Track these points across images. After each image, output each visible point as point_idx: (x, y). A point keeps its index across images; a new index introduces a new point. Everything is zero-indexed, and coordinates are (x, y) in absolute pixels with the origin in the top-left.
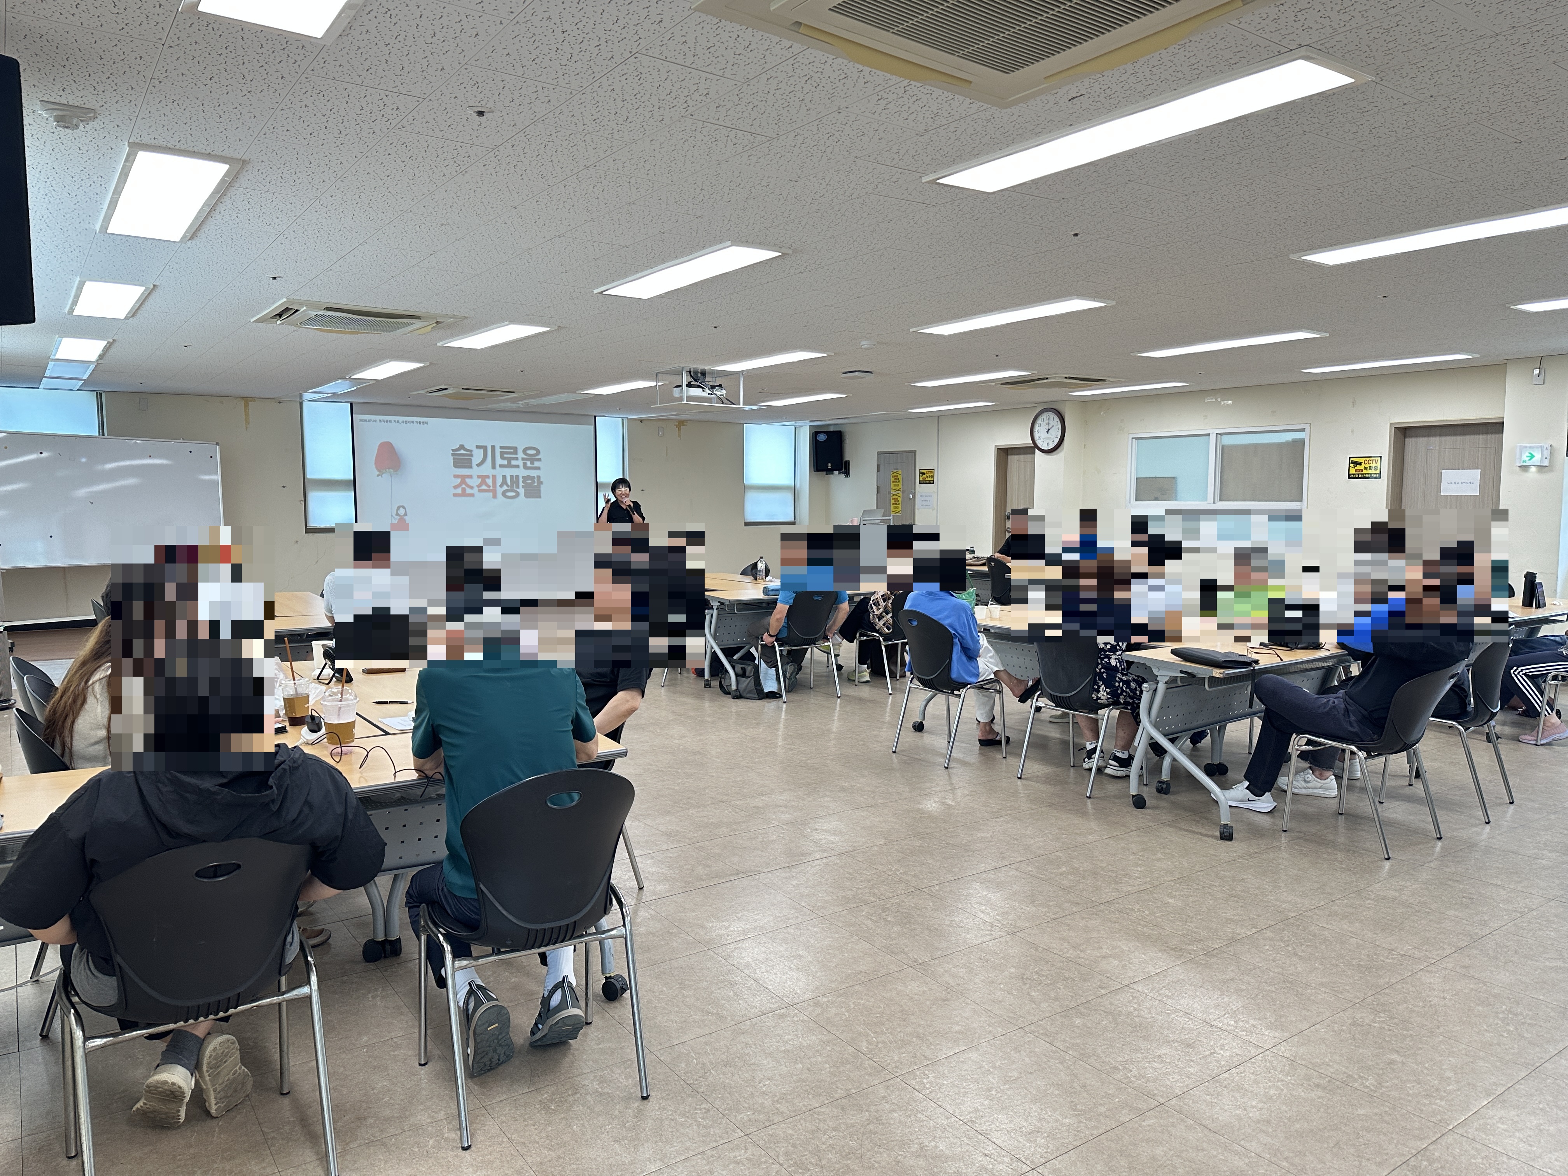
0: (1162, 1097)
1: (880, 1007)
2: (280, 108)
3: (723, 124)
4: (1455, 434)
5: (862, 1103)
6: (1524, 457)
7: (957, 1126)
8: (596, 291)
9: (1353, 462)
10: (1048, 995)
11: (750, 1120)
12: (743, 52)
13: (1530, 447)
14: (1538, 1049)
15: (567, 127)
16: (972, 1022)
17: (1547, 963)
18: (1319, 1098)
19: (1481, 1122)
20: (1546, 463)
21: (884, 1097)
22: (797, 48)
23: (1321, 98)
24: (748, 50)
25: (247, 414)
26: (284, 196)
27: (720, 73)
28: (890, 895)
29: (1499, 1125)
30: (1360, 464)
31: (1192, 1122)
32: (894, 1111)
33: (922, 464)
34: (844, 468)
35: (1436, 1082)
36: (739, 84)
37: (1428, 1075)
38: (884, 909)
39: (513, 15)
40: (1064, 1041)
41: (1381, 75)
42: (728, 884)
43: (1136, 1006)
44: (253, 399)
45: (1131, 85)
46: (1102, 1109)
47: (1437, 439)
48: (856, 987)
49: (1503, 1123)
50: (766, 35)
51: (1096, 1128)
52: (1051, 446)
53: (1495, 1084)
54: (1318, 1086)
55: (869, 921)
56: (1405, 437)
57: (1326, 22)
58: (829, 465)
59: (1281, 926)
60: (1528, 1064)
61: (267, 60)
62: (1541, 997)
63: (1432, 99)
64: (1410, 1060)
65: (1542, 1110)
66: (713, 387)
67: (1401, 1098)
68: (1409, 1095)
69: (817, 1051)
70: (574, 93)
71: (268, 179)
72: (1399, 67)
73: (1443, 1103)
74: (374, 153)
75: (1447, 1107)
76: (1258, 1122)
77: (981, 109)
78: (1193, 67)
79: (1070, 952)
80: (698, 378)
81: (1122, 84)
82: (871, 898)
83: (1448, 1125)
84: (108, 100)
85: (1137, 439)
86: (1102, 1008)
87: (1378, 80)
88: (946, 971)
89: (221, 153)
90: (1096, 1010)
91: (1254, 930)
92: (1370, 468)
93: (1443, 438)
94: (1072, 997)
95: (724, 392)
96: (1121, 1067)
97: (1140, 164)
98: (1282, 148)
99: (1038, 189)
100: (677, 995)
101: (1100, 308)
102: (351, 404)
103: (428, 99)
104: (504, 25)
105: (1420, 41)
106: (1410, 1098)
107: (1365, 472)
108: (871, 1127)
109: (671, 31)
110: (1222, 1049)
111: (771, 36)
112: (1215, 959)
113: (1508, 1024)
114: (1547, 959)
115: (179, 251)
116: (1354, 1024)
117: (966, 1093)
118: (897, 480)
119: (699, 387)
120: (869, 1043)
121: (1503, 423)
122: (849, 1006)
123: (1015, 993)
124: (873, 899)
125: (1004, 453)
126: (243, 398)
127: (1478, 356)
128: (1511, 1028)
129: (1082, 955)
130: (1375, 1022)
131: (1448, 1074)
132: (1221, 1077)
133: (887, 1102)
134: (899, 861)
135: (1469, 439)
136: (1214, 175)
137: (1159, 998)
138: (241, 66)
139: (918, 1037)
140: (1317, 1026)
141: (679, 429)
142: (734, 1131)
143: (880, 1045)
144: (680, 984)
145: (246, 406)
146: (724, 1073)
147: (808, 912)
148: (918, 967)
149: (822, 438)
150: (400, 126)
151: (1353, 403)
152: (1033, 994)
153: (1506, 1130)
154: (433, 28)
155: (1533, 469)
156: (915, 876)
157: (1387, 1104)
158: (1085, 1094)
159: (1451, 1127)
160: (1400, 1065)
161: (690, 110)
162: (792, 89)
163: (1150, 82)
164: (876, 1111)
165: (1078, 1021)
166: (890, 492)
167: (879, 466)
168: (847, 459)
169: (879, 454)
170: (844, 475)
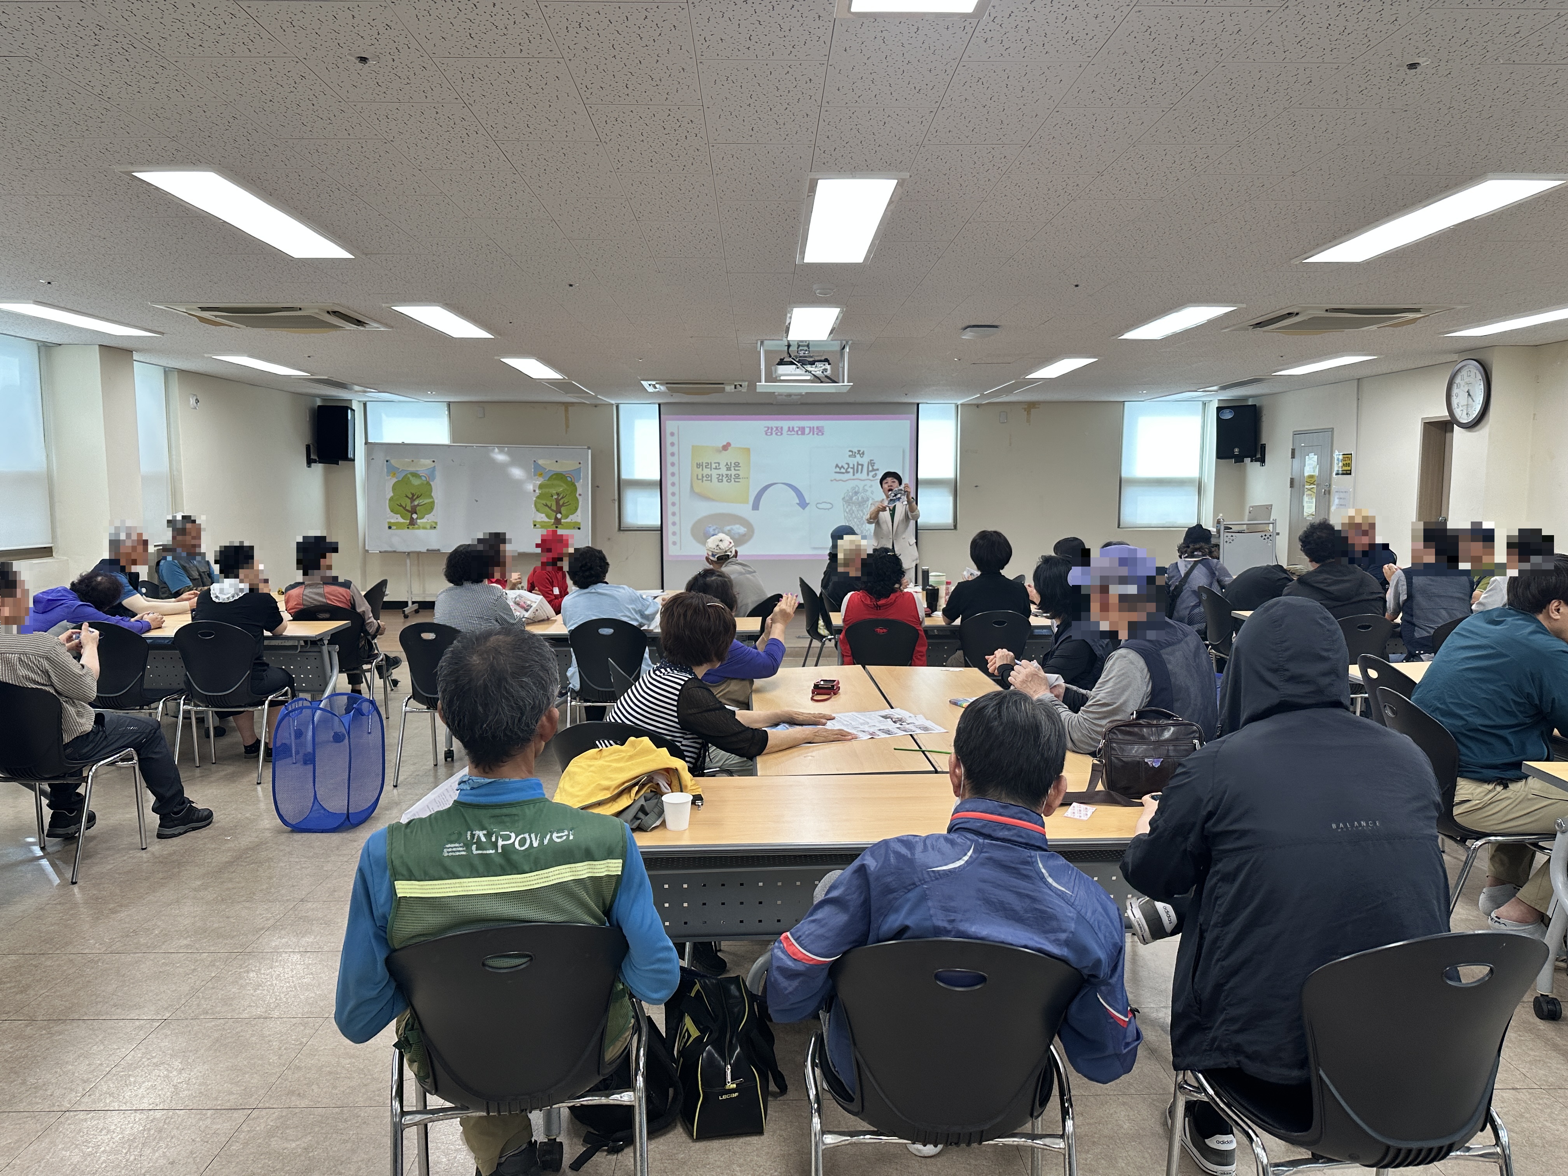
25: (567, 418)
34: (1258, 453)
44: (573, 404)
58: (1237, 450)
66: (812, 362)
80: (796, 353)
95: (827, 368)
102: (659, 405)
125: (1438, 430)
126: (562, 405)
141: (1029, 413)
145: (566, 410)
149: (1227, 415)
166: (1304, 486)
167: (1293, 450)
168: (1263, 442)
169: (1296, 434)
170: (1259, 463)
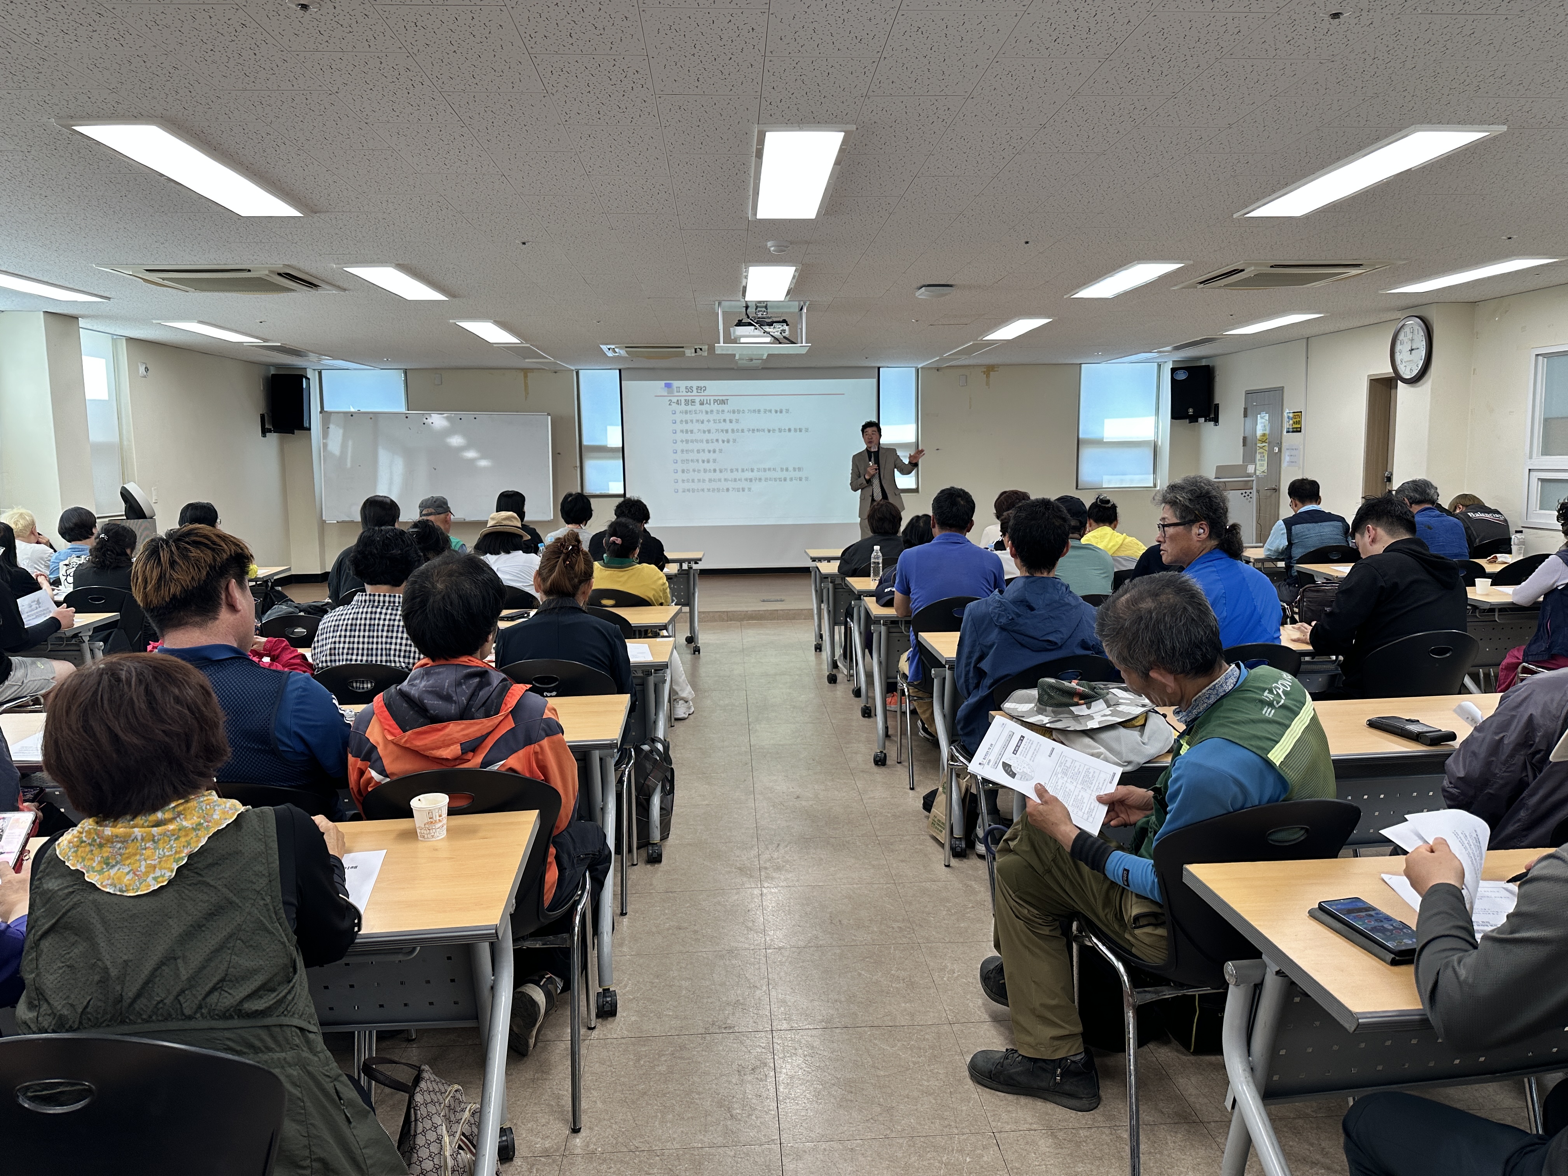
25: (526, 382)
33: (1289, 406)
34: (1211, 413)
44: (532, 370)
52: (1415, 372)
58: (1191, 412)
85: (1543, 355)
95: (786, 328)
102: (620, 370)
119: (750, 324)
126: (523, 369)
141: (988, 376)
145: (525, 375)
149: (1181, 375)
166: (1256, 445)
167: (1246, 410)
168: (1216, 402)
169: (1248, 393)
170: (1212, 423)
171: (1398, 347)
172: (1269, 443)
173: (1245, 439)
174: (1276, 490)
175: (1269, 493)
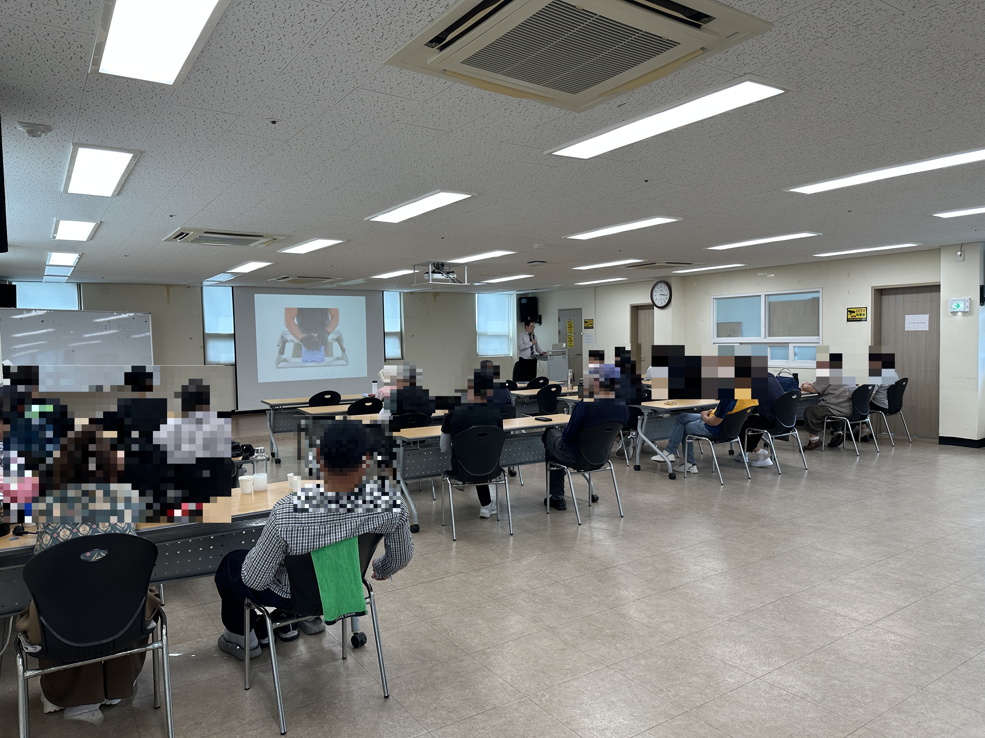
0: (687, 707)
1: (522, 654)
2: (157, 122)
3: (417, 125)
4: (912, 293)
5: (502, 712)
6: (954, 306)
7: (558, 726)
8: (365, 219)
9: (849, 311)
10: (627, 646)
11: (432, 723)
12: (419, 86)
13: (958, 300)
14: (926, 677)
15: (326, 128)
16: (578, 663)
17: (942, 623)
18: (784, 707)
19: (882, 721)
20: (967, 310)
21: (516, 709)
22: (449, 83)
23: (769, 102)
24: (422, 84)
25: (168, 295)
26: (169, 170)
27: (409, 97)
28: (539, 586)
29: (894, 723)
30: (854, 312)
31: (703, 723)
32: (521, 717)
33: (586, 316)
35: (859, 697)
36: (421, 103)
37: (855, 693)
38: (534, 594)
39: (280, 70)
40: (633, 674)
41: (800, 88)
42: (440, 580)
43: (680, 652)
44: (172, 285)
45: (652, 97)
46: (649, 715)
47: (902, 296)
48: (510, 643)
49: (896, 722)
50: (430, 77)
51: (644, 726)
52: (664, 304)
53: (896, 698)
54: (785, 700)
55: (524, 602)
56: (881, 295)
57: (757, 60)
58: (529, 318)
59: (779, 602)
60: (919, 686)
61: (144, 97)
62: (934, 645)
63: (836, 100)
64: (845, 684)
65: (922, 713)
66: (448, 273)
67: (835, 707)
68: (841, 705)
69: (480, 681)
70: (326, 110)
71: (157, 161)
72: (809, 83)
73: (861, 710)
74: (217, 145)
75: (863, 713)
76: (745, 722)
77: (567, 113)
78: (686, 87)
79: (645, 619)
80: (439, 268)
81: (647, 97)
82: (527, 588)
83: (862, 723)
84: (57, 120)
85: (716, 299)
86: (659, 654)
87: (800, 91)
88: (566, 632)
89: (127, 148)
90: (655, 655)
91: (762, 605)
92: (861, 315)
93: (905, 296)
94: (642, 647)
95: (455, 276)
96: (665, 690)
97: (672, 140)
98: (755, 129)
99: (615, 156)
100: (399, 649)
101: (675, 222)
102: (232, 287)
103: (242, 115)
104: (276, 75)
105: (817, 69)
106: (841, 707)
107: (857, 317)
108: (505, 727)
109: (374, 76)
110: (729, 678)
111: (433, 77)
112: (735, 623)
113: (910, 661)
114: (942, 621)
115: (112, 202)
116: (814, 662)
117: (567, 706)
118: (570, 326)
119: (440, 273)
120: (512, 676)
121: (940, 285)
122: (504, 654)
123: (607, 645)
124: (529, 589)
125: (636, 309)
126: (166, 285)
127: (921, 244)
128: (912, 664)
129: (652, 621)
130: (828, 661)
131: (867, 692)
132: (726, 695)
133: (518, 712)
134: (547, 565)
135: (921, 296)
136: (720, 145)
137: (696, 647)
138: (130, 101)
139: (543, 672)
140: (791, 663)
141: (435, 298)
142: (421, 730)
143: (519, 678)
144: (402, 642)
145: (168, 290)
146: (421, 695)
147: (487, 597)
148: (550, 629)
149: (524, 301)
150: (228, 130)
151: (848, 275)
152: (618, 645)
153: (897, 726)
154: (236, 77)
155: (960, 314)
156: (556, 574)
157: (826, 711)
158: (640, 706)
159: (864, 724)
160: (838, 687)
161: (396, 118)
162: (452, 105)
163: (663, 96)
164: (511, 717)
165: (643, 662)
166: (566, 334)
167: (559, 318)
168: (540, 314)
169: (559, 310)
170: (538, 324)
171: (654, 293)
172: (575, 334)
173: (559, 331)
174: (580, 355)
175: (576, 356)
